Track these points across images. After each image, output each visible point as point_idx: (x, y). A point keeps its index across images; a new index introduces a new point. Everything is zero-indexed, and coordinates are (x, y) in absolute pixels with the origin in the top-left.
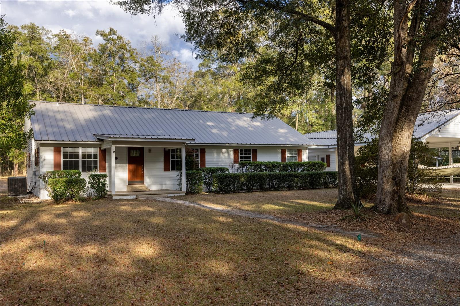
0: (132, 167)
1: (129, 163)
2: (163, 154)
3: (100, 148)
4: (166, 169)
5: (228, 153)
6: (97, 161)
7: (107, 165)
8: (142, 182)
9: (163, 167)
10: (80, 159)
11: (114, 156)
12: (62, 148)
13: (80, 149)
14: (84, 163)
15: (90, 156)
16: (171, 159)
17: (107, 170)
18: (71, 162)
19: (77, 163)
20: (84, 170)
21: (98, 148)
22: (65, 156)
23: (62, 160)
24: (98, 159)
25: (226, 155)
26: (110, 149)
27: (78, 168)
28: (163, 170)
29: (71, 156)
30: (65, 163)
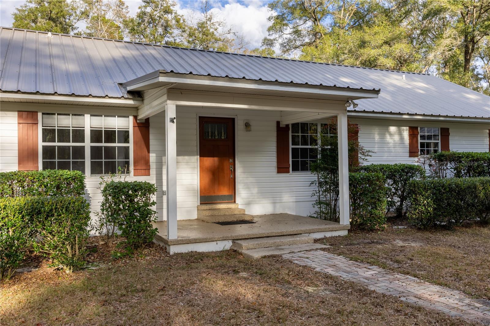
0: (209, 161)
1: (203, 154)
2: (275, 134)
3: (135, 117)
4: (282, 169)
5: (400, 134)
6: (127, 148)
7: (153, 157)
8: (232, 198)
9: (275, 164)
10: (87, 144)
11: (171, 131)
12: (40, 115)
13: (87, 117)
14: (95, 152)
15: (110, 135)
16: (291, 146)
17: (153, 171)
18: (63, 151)
19: (79, 152)
20: (96, 169)
21: (131, 118)
22: (48, 134)
23: (41, 144)
24: (131, 145)
25: (397, 138)
26: (162, 115)
27: (81, 166)
28: (275, 170)
29: (63, 134)
30: (48, 152)
